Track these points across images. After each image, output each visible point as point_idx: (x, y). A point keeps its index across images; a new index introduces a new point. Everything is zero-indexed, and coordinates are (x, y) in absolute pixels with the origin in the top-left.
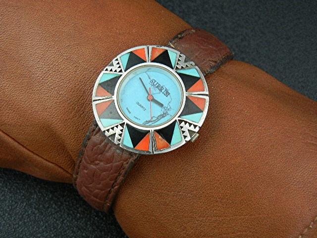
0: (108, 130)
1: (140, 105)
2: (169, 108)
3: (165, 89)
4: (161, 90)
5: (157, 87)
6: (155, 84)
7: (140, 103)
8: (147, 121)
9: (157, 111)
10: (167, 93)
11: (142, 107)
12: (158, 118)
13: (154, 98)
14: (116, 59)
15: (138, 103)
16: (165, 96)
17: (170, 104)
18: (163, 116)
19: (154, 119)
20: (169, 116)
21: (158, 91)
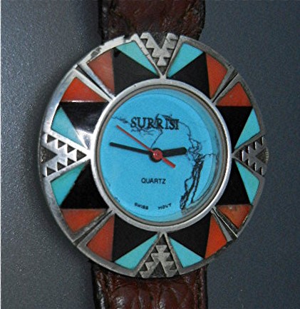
0: (144, 268)
1: (151, 181)
2: (195, 144)
3: (164, 120)
4: (159, 126)
5: (150, 125)
6: (142, 123)
7: (148, 177)
8: (183, 198)
9: (183, 165)
10: (174, 123)
11: (156, 180)
12: (194, 178)
13: (162, 149)
14: (46, 138)
15: (144, 181)
16: (174, 130)
17: (194, 137)
18: (198, 166)
19: (190, 183)
20: (207, 156)
21: (156, 132)
